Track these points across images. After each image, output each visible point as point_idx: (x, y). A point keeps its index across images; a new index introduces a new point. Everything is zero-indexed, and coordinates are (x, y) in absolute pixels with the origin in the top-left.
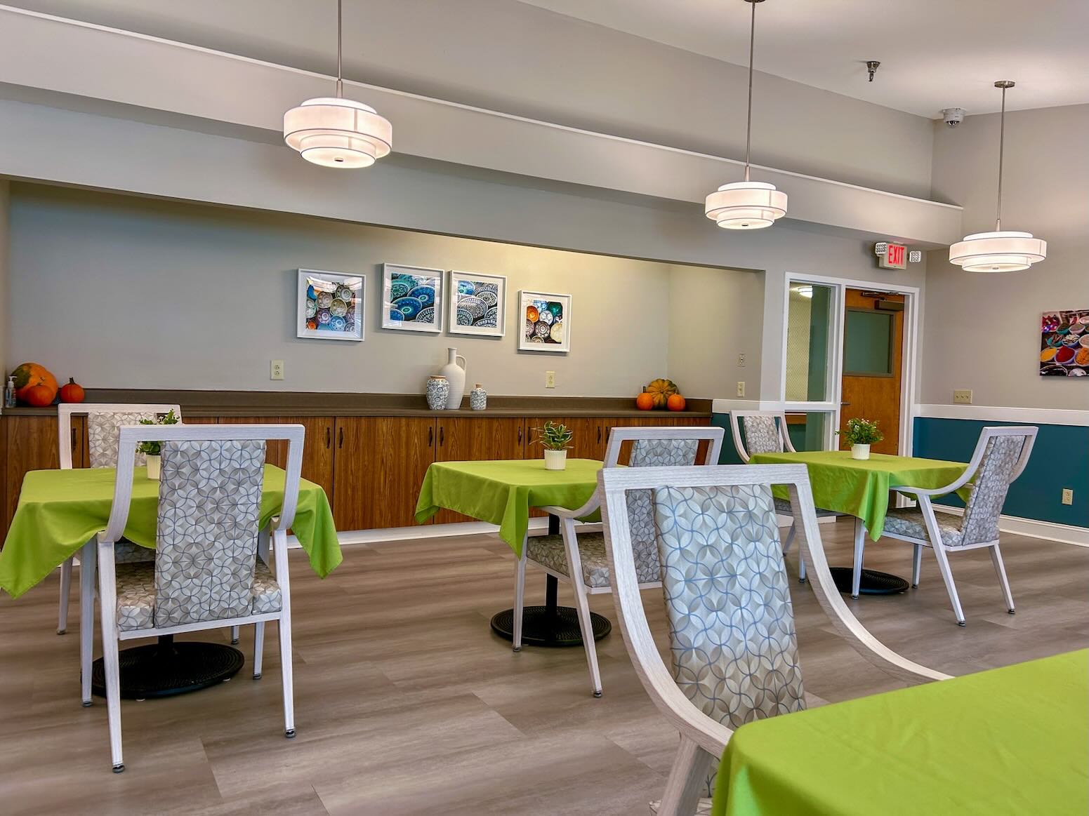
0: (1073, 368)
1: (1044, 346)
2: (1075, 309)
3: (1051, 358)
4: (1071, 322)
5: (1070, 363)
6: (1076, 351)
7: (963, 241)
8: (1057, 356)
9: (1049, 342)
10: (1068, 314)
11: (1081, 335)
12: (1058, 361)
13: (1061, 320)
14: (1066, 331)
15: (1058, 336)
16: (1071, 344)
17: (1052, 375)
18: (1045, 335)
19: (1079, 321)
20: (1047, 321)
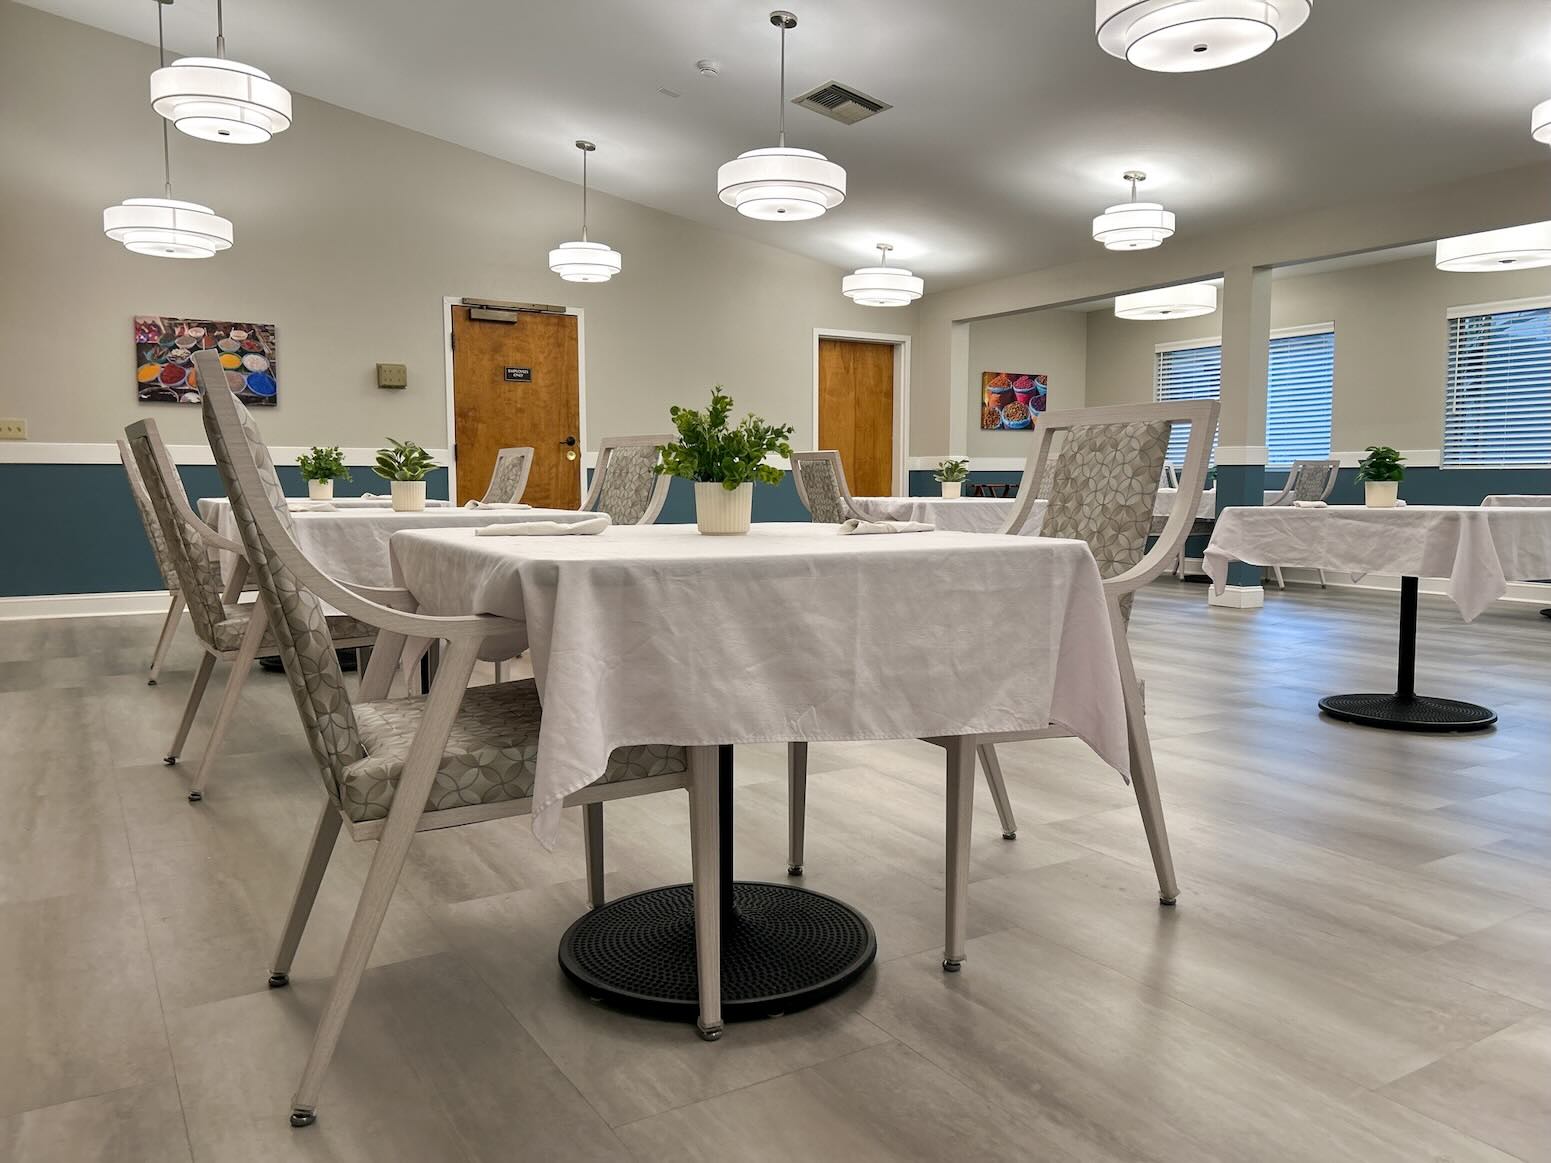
0: (186, 391)
1: (141, 361)
2: (180, 317)
3: (154, 378)
4: (177, 333)
5: (181, 386)
6: (188, 371)
7: (121, 205)
8: (162, 375)
9: (148, 356)
10: (173, 322)
11: (192, 350)
12: (163, 382)
13: (162, 328)
14: (171, 344)
15: (160, 350)
16: (180, 361)
17: (157, 400)
18: (141, 347)
19: (188, 332)
20: (143, 327)
